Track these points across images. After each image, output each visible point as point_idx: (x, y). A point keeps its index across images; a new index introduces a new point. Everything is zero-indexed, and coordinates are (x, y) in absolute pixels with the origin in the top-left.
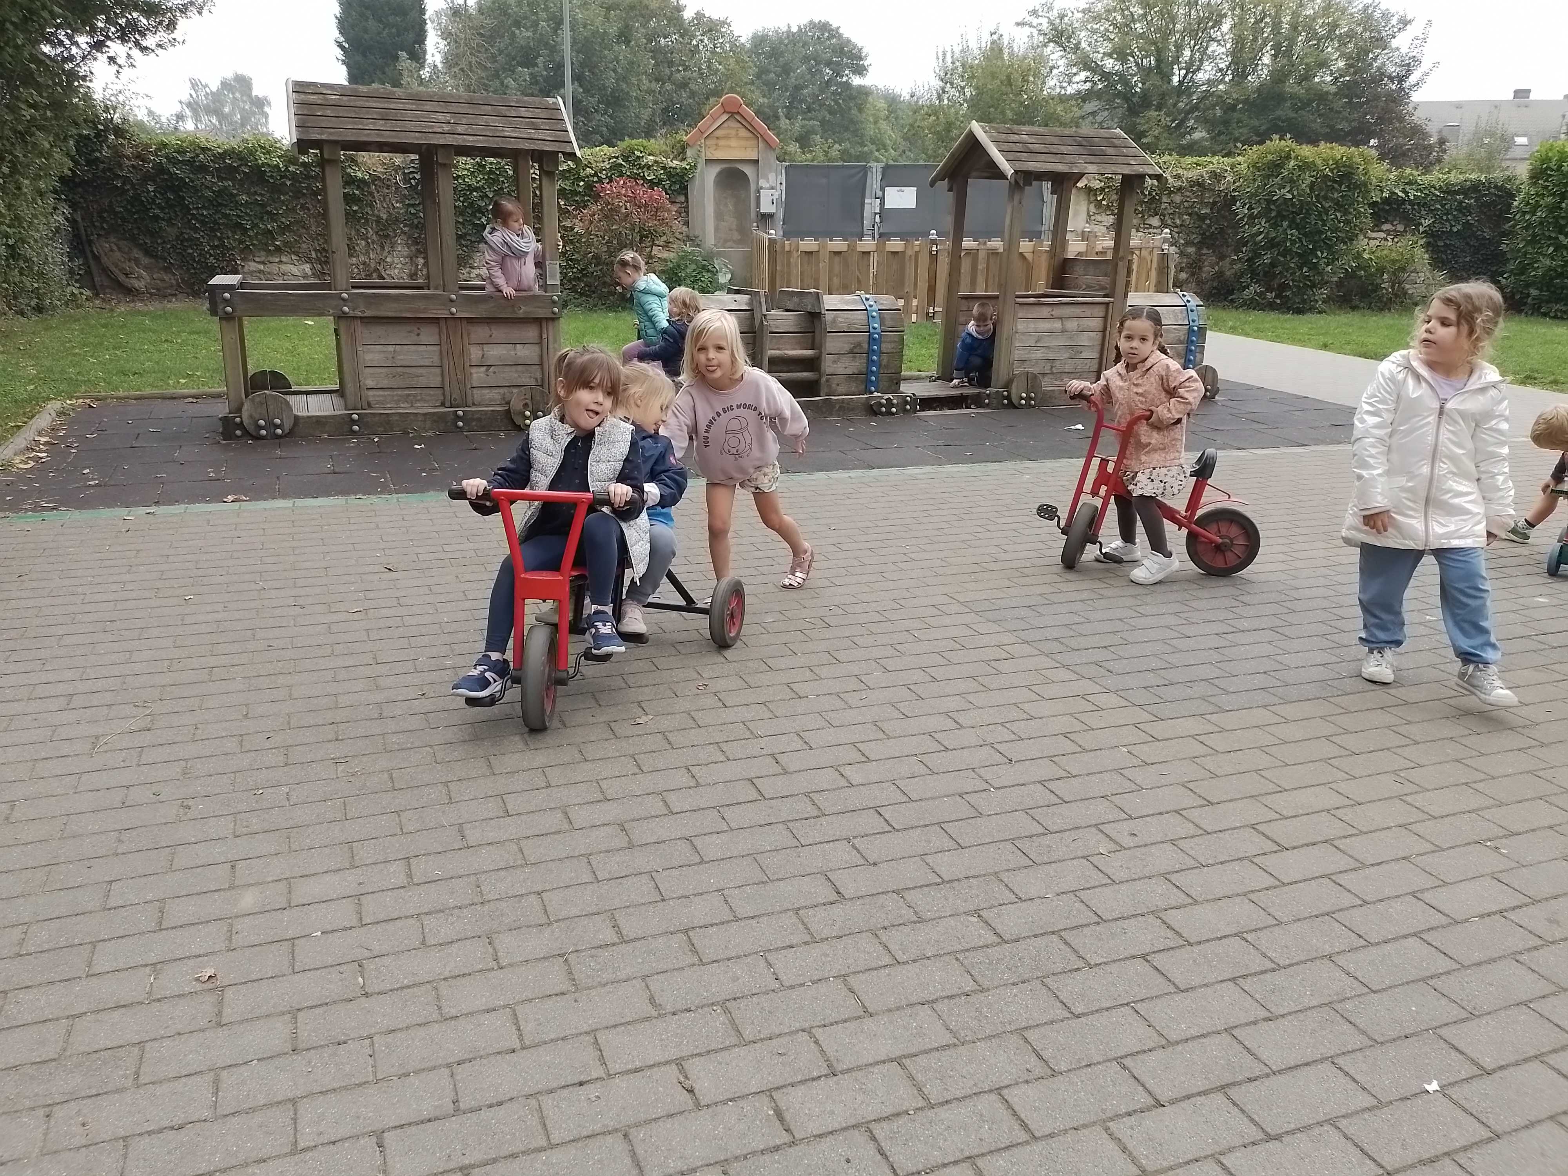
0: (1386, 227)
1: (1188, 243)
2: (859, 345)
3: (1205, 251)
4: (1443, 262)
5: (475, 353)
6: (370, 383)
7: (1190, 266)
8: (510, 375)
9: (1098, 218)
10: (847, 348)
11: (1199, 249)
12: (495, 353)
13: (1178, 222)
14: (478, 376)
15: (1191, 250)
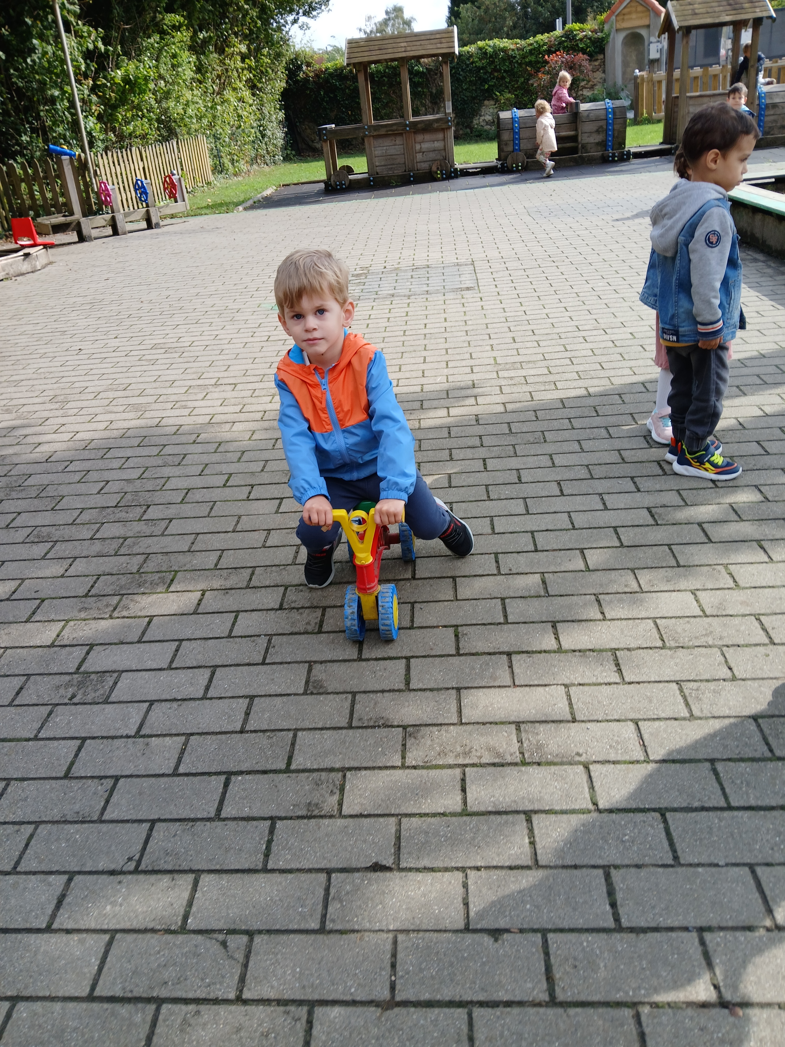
2: (601, 127)
5: (418, 147)
6: (377, 164)
8: (432, 155)
10: (595, 129)
12: (425, 146)
14: (419, 157)
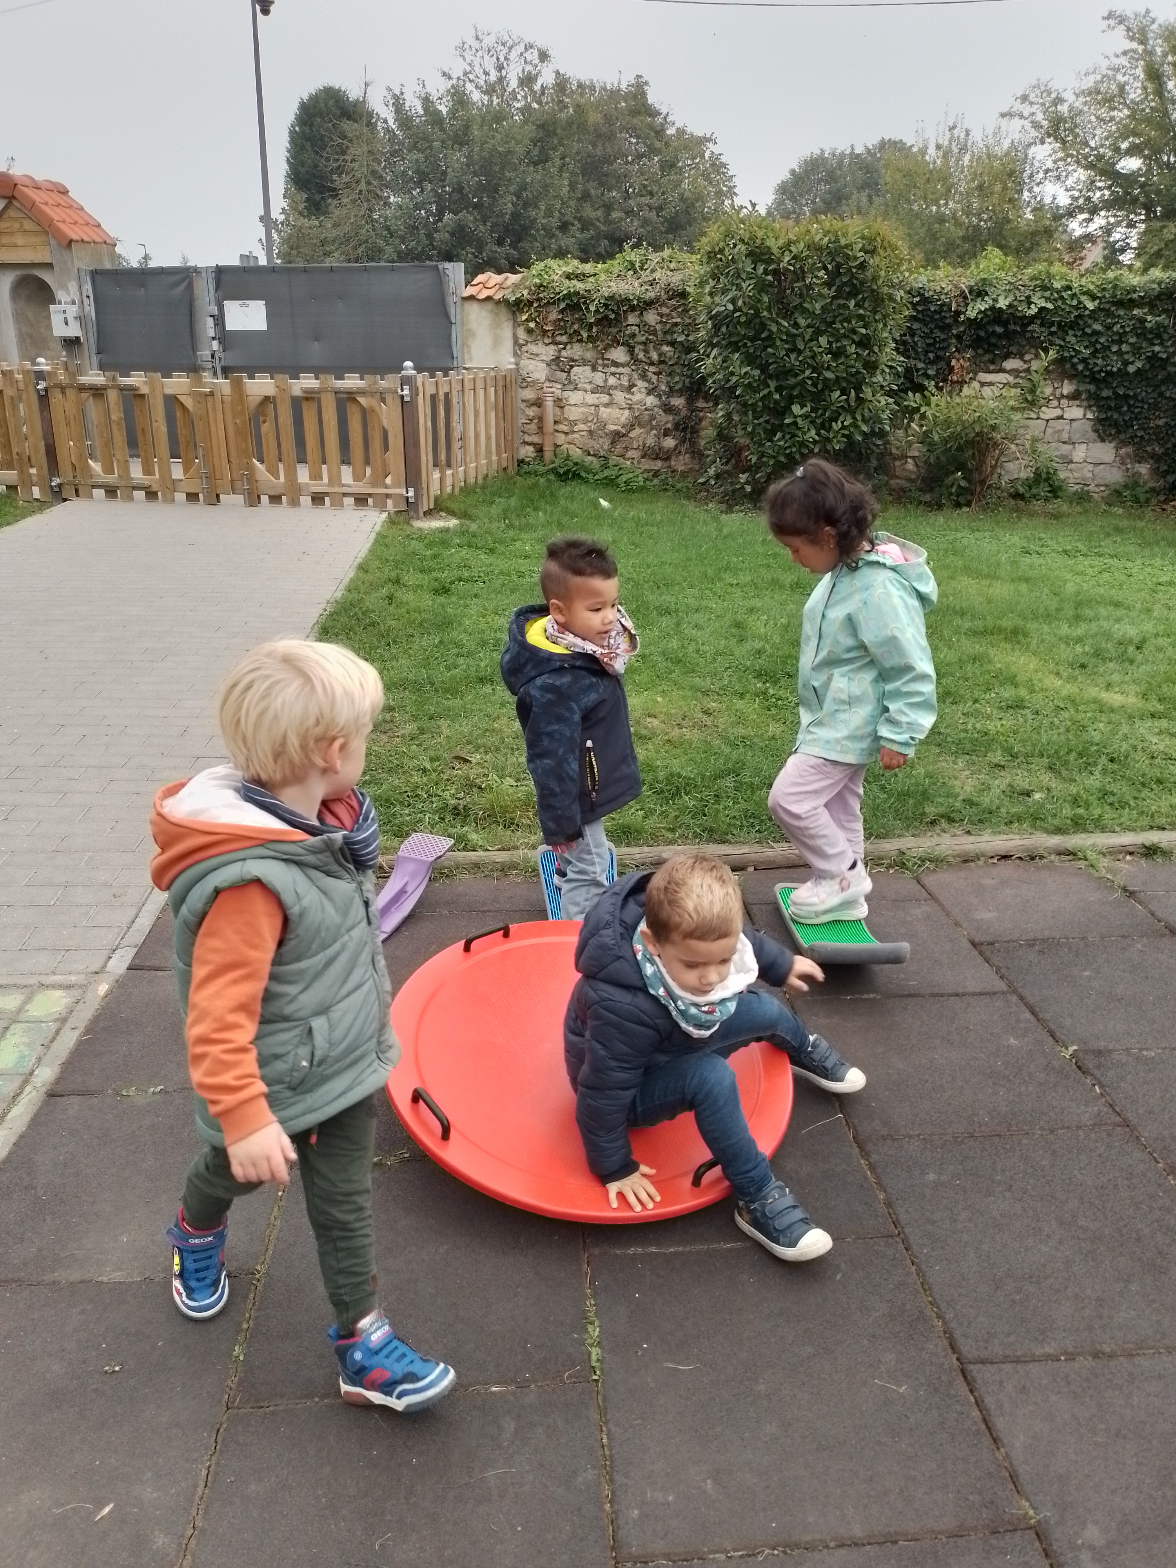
0: (1011, 364)
1: (672, 392)
3: (701, 404)
4: (1116, 424)
7: (677, 426)
9: (532, 348)
11: (690, 401)
13: (655, 356)
15: (678, 402)
